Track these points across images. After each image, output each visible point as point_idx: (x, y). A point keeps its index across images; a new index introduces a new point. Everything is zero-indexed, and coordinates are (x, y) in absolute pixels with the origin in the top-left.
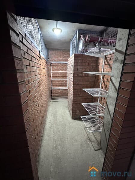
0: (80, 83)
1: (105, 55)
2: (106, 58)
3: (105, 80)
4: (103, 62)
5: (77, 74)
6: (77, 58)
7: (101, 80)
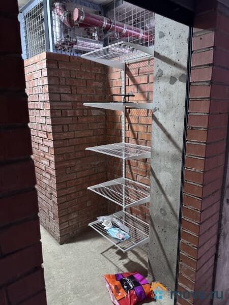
0: (71, 135)
1: (124, 62)
2: (127, 70)
3: (132, 121)
4: (121, 78)
5: (61, 110)
6: (55, 66)
7: (123, 122)
